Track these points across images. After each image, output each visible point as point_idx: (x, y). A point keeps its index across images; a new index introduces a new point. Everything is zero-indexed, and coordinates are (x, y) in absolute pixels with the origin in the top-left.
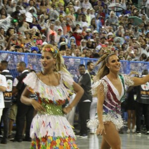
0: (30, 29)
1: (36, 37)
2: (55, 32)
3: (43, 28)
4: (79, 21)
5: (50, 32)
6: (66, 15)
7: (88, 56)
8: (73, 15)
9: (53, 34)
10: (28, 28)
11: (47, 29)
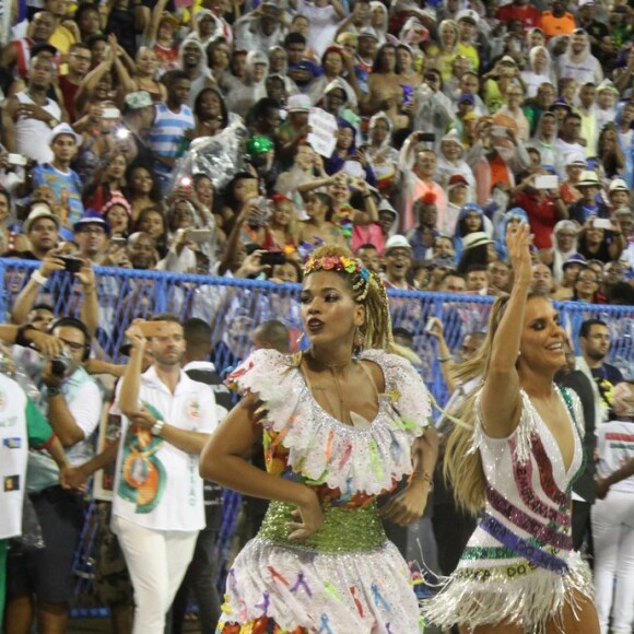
0: (326, 178)
1: (353, 214)
2: (437, 190)
3: (385, 171)
4: (546, 136)
5: (417, 188)
6: (486, 113)
7: (585, 296)
8: (520, 112)
9: (429, 199)
10: (317, 173)
11: (403, 175)
